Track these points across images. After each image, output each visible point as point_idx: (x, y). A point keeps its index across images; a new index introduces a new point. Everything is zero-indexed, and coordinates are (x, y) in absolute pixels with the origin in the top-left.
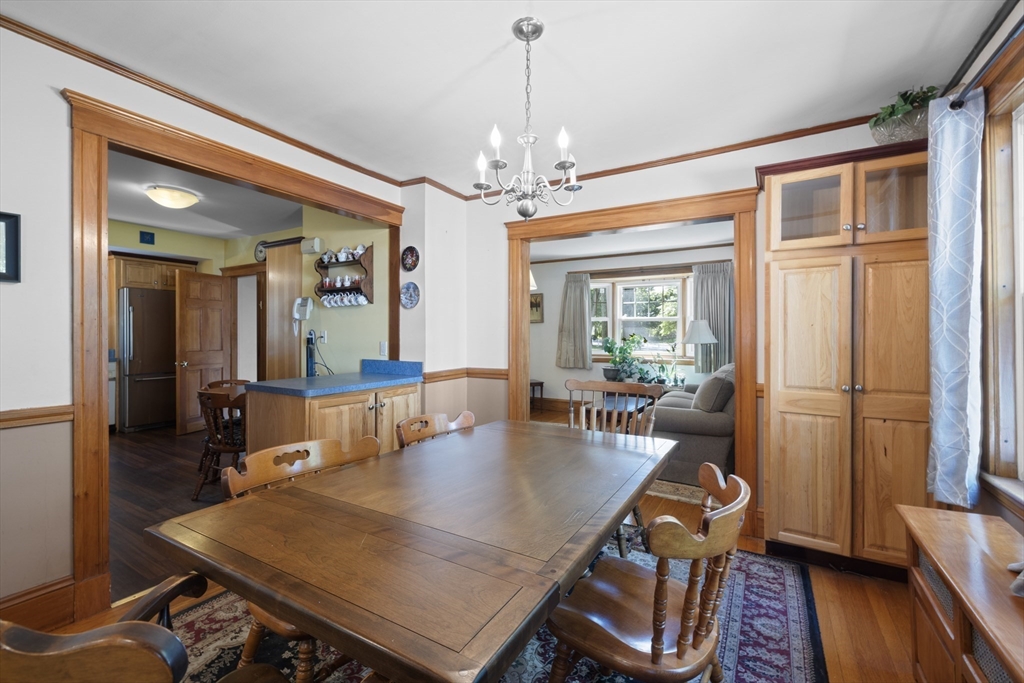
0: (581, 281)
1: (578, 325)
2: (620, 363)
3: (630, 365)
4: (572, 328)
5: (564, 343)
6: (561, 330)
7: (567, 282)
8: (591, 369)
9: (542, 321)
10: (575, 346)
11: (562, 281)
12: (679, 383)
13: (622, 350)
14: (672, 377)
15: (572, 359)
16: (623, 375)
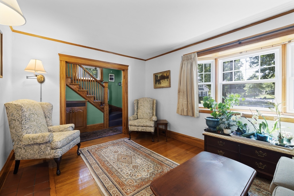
0: (191, 58)
1: (189, 88)
2: (220, 116)
3: (228, 119)
4: (185, 90)
5: (181, 100)
6: (179, 92)
7: (183, 60)
8: (198, 117)
9: (170, 86)
10: (187, 101)
11: (180, 60)
12: (285, 142)
13: (220, 106)
14: (276, 135)
15: (185, 110)
16: (222, 126)
